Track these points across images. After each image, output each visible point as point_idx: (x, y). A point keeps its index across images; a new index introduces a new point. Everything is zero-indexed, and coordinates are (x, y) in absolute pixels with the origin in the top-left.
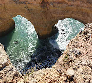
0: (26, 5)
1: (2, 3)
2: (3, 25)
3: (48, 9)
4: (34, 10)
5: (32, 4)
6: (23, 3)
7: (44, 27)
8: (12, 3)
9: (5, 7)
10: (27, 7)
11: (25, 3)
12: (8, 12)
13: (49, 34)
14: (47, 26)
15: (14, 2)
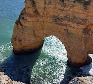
0: (67, 28)
1: (42, 21)
2: (35, 42)
3: (90, 36)
4: (74, 34)
5: (74, 27)
6: (63, 25)
7: (80, 54)
8: (52, 23)
9: (43, 25)
10: (67, 30)
11: (66, 26)
12: (44, 31)
13: (82, 62)
14: (83, 54)
15: (55, 22)
